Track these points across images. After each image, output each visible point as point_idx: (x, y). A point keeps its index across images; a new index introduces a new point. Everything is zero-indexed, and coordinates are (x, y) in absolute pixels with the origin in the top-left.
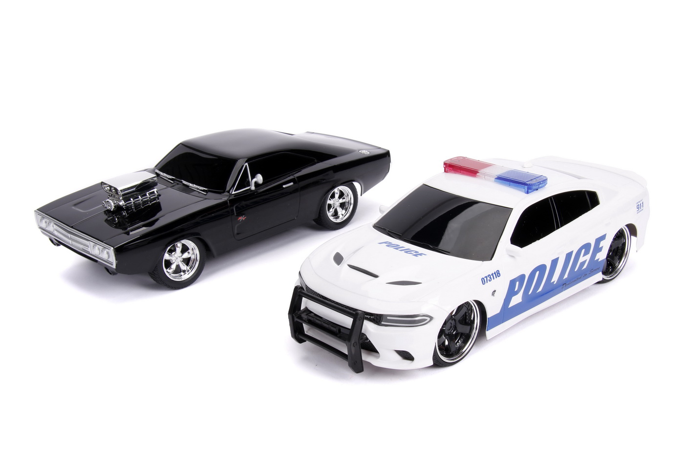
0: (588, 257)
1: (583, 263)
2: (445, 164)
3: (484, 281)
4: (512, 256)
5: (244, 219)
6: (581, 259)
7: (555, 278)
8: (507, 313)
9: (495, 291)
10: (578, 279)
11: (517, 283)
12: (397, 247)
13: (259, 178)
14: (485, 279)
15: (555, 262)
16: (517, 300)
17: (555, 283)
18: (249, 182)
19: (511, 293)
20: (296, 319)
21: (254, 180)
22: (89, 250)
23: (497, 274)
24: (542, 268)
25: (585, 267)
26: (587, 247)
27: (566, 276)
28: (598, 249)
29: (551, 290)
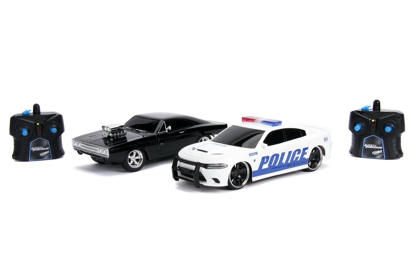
0: (300, 155)
1: (297, 158)
2: (242, 118)
3: (250, 155)
4: (264, 148)
5: (162, 144)
6: (296, 156)
7: (284, 161)
8: (261, 171)
9: (255, 160)
10: (295, 165)
11: (266, 159)
12: (218, 144)
13: (170, 128)
14: (251, 154)
15: (283, 154)
16: (265, 166)
17: (284, 163)
18: (165, 129)
19: (262, 163)
20: (175, 169)
21: (167, 128)
22: (97, 152)
23: (256, 153)
24: (277, 155)
25: (298, 159)
26: (299, 151)
27: (289, 162)
28: (304, 153)
29: (282, 167)
